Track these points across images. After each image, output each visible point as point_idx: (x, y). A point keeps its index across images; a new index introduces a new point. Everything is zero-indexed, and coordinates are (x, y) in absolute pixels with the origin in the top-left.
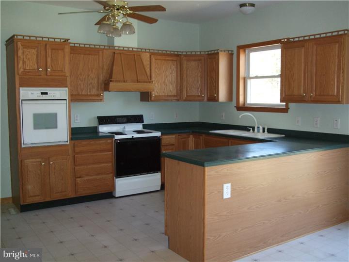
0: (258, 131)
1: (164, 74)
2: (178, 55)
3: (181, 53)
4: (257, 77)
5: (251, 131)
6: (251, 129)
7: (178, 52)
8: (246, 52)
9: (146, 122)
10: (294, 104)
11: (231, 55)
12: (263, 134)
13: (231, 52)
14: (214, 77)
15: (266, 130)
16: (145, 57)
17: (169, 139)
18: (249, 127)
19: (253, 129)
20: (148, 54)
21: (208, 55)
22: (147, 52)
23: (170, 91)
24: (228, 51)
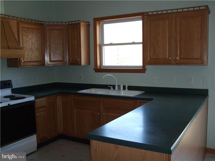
0: (119, 89)
1: (31, 41)
2: (41, 25)
3: (44, 23)
4: (111, 44)
5: (112, 89)
6: (112, 87)
7: (41, 22)
8: (100, 24)
9: (15, 86)
10: (151, 66)
11: (88, 26)
12: (124, 91)
13: (88, 23)
14: (76, 44)
15: (126, 88)
16: (14, 24)
17: (42, 102)
18: (110, 85)
19: (114, 87)
20: (15, 21)
21: (69, 25)
22: (15, 20)
23: (37, 57)
24: (87, 22)
